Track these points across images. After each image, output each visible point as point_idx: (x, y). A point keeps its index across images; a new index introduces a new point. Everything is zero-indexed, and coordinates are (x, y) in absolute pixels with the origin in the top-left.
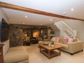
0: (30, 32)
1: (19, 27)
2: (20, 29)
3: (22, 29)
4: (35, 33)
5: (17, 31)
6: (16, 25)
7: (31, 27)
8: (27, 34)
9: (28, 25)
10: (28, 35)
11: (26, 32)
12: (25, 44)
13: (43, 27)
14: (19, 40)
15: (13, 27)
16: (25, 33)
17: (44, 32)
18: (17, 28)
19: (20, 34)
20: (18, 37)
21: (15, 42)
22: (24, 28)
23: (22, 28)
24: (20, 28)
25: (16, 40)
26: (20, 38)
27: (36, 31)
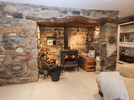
2: (29, 21)
3: (35, 22)
4: (75, 37)
6: (13, 5)
7: (64, 16)
8: (52, 41)
9: (56, 9)
10: (54, 43)
12: (46, 72)
14: (23, 60)
15: (5, 13)
19: (28, 40)
20: (20, 50)
22: (40, 16)
23: (33, 19)
24: (28, 18)
25: (13, 58)
26: (28, 53)
27: (78, 31)
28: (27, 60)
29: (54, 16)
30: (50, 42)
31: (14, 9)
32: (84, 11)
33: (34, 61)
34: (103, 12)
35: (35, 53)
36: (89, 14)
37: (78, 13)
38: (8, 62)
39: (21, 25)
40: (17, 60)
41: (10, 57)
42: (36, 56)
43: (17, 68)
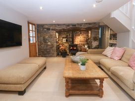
0: (70, 35)
1: (51, 28)
3: (55, 31)
4: (79, 37)
5: (49, 34)
6: (46, 25)
7: (68, 27)
9: (64, 24)
10: (67, 40)
11: (64, 36)
13: (91, 26)
15: (44, 28)
16: (63, 38)
17: (93, 36)
18: (48, 29)
21: (47, 49)
22: (57, 28)
24: (52, 30)
26: (52, 45)
27: (81, 33)
28: (52, 47)
29: (63, 28)
30: (64, 40)
31: (47, 27)
32: (78, 24)
33: (55, 48)
34: (90, 24)
35: (55, 44)
36: (81, 26)
37: (75, 25)
38: (45, 48)
39: (49, 33)
40: (48, 47)
41: (45, 46)
42: (55, 46)
43: (48, 50)
